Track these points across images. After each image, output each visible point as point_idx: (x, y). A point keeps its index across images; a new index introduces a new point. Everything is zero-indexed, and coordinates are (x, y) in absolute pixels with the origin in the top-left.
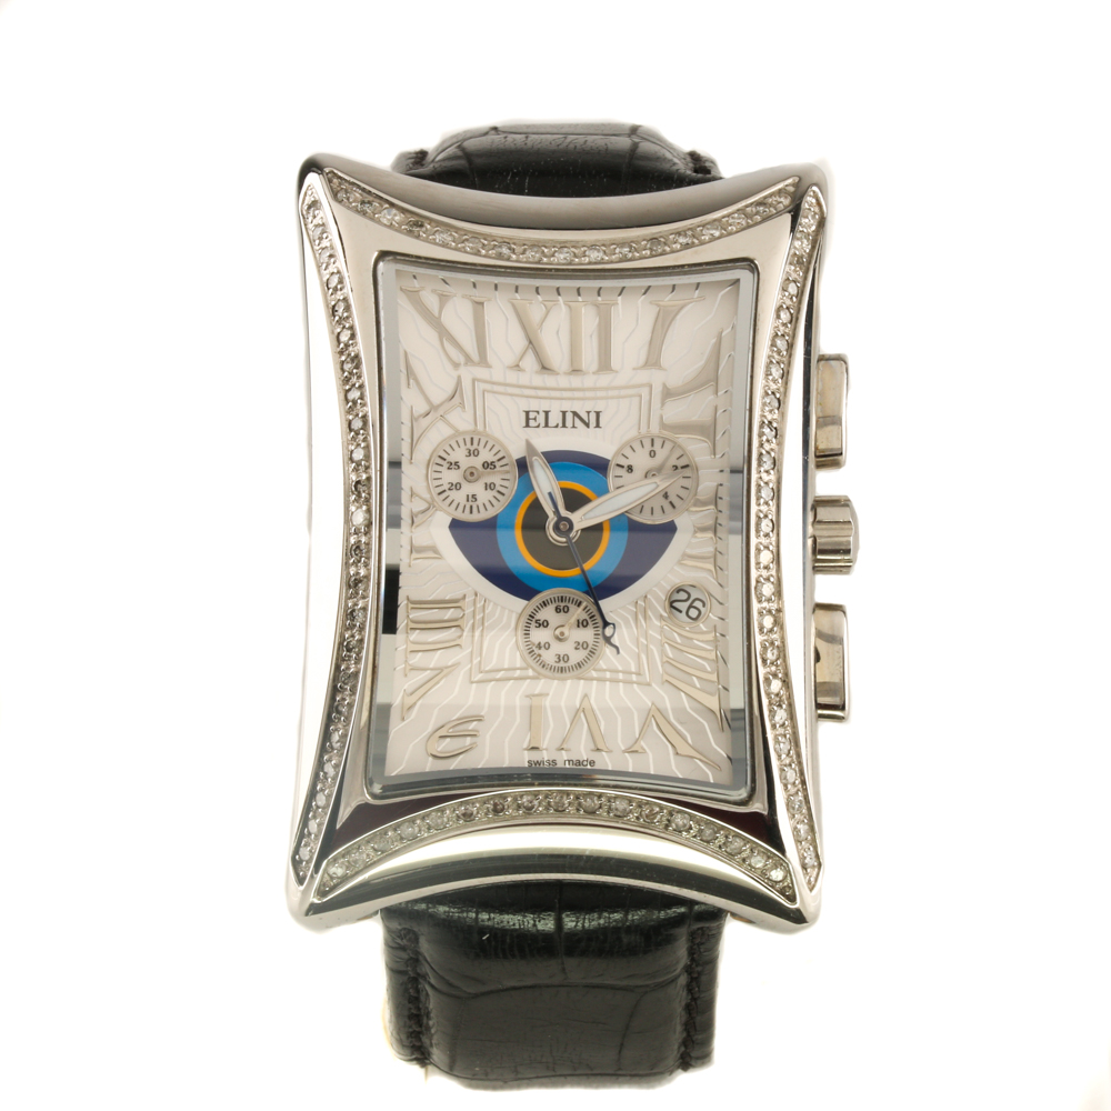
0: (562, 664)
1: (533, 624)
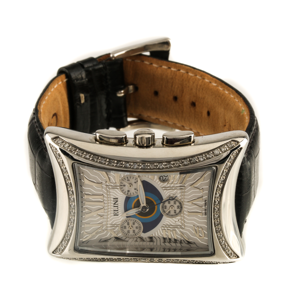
0: (180, 207)
1: (169, 214)
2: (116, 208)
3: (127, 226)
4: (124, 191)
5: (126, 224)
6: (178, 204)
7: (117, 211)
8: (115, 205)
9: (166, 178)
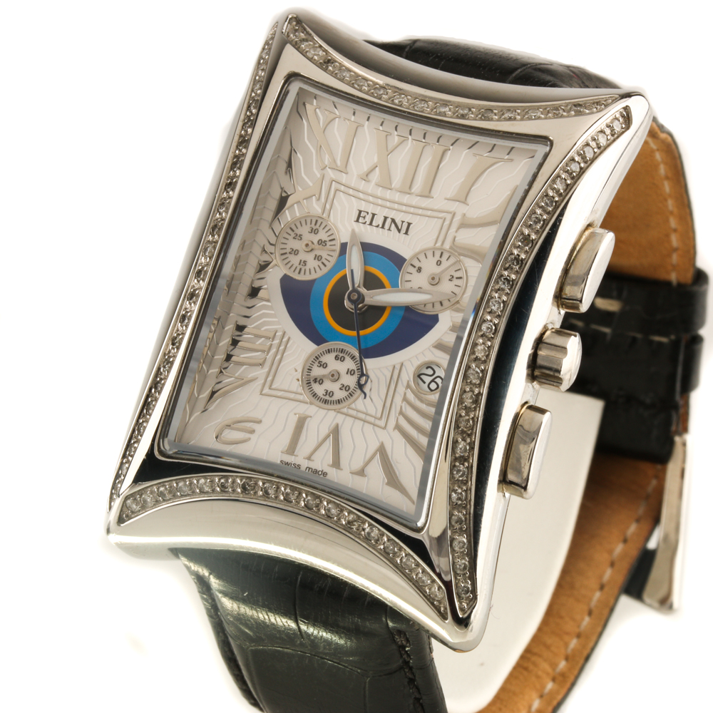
0: (327, 398)
1: (317, 363)
2: (379, 220)
3: (315, 238)
4: (422, 257)
5: (322, 235)
6: (339, 394)
7: (371, 224)
8: (389, 221)
9: (424, 383)
